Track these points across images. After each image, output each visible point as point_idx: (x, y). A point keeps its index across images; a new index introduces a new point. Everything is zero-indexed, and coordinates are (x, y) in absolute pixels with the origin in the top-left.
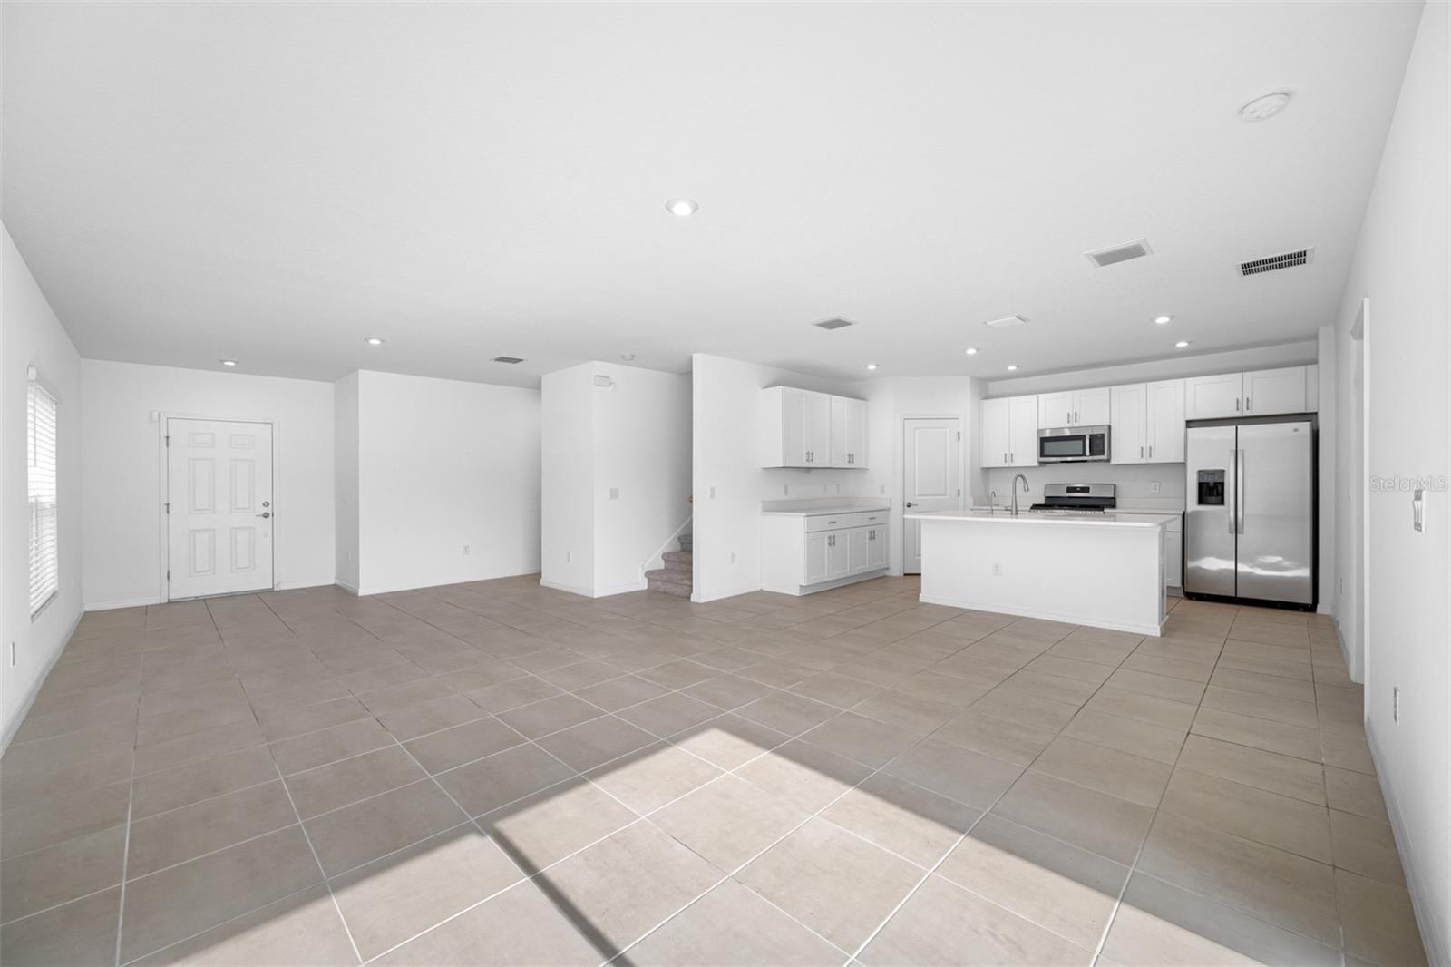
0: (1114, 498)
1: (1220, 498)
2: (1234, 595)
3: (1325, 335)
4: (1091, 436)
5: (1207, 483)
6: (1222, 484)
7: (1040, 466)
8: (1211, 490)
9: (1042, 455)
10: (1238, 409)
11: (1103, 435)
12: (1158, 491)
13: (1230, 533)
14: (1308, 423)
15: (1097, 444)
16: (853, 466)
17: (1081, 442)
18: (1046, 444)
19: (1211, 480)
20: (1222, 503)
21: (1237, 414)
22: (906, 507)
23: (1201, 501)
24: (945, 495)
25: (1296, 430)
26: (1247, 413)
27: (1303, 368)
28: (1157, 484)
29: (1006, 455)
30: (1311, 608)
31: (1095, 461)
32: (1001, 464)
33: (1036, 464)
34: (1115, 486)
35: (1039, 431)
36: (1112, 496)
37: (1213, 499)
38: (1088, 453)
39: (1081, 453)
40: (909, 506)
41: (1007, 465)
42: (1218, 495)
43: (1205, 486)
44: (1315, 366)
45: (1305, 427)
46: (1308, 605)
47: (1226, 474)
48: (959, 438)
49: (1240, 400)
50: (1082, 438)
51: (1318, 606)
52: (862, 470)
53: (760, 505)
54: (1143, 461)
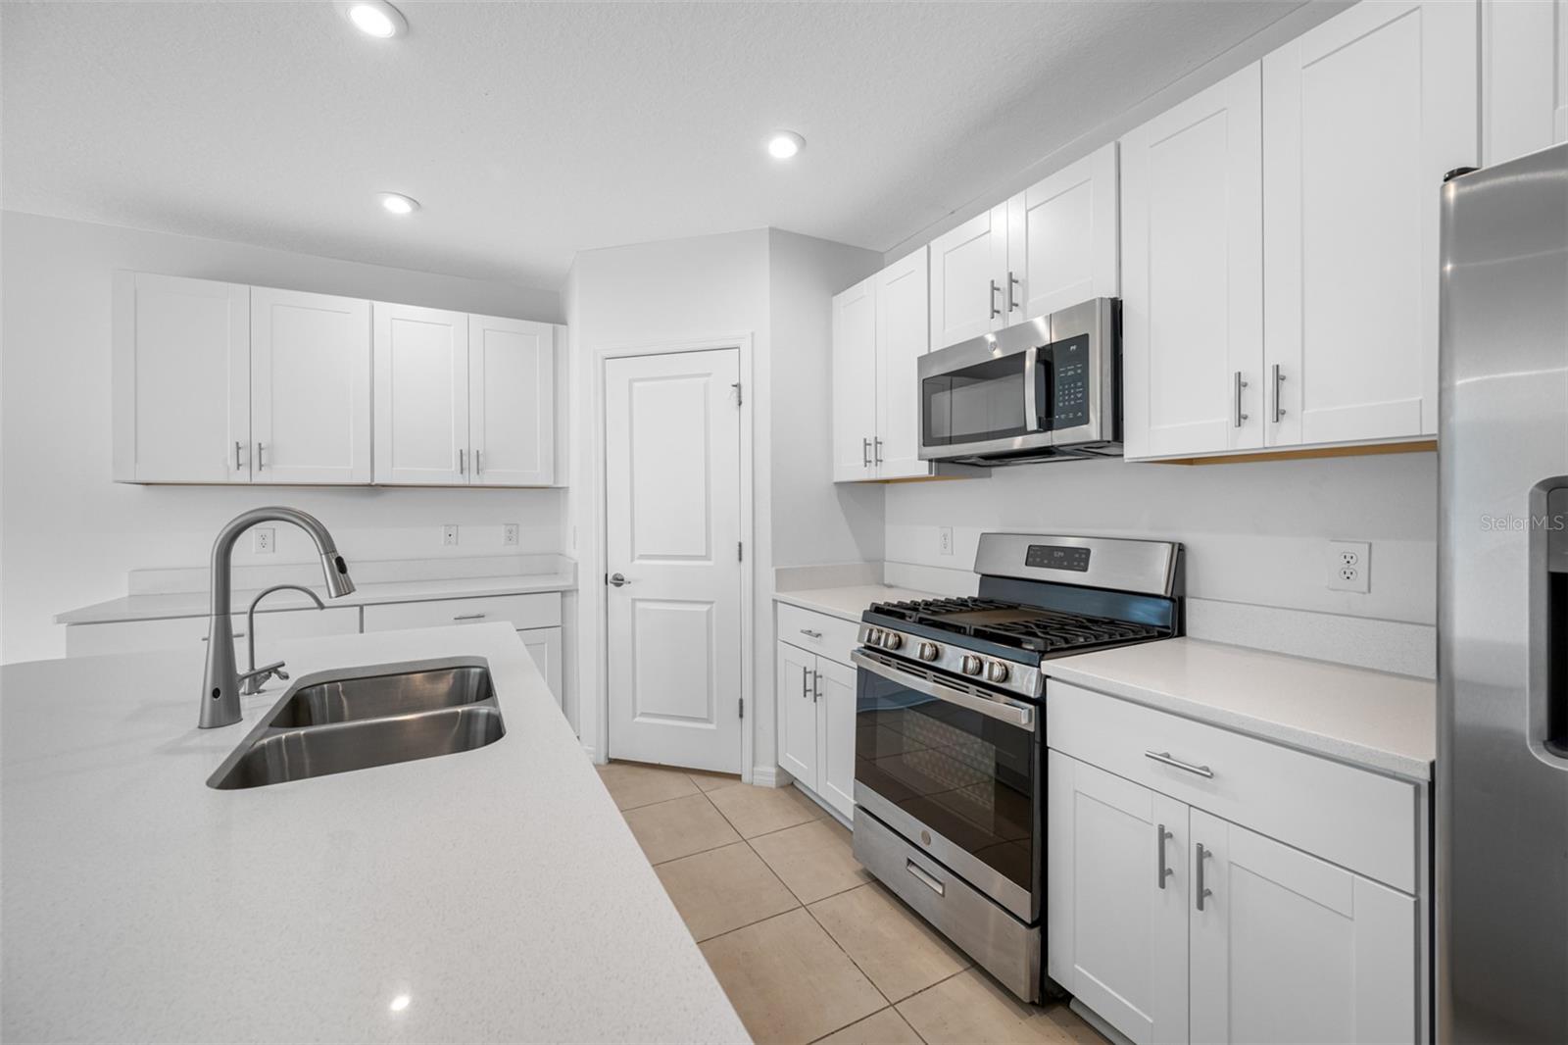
4: (1043, 350)
7: (934, 472)
9: (932, 435)
12: (1357, 583)
18: (939, 399)
22: (610, 585)
24: (707, 559)
29: (866, 445)
40: (617, 584)
41: (865, 476)
48: (740, 401)
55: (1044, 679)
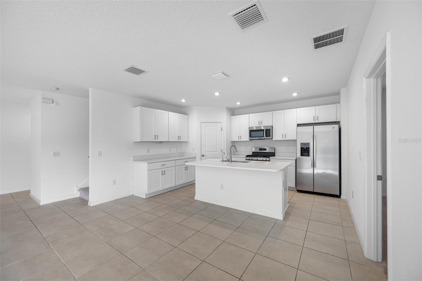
0: (274, 153)
1: (308, 153)
2: (313, 191)
3: (343, 91)
4: (266, 129)
5: (304, 148)
6: (309, 148)
7: (250, 140)
8: (305, 151)
9: (250, 136)
10: (314, 120)
11: (270, 129)
12: (288, 150)
13: (312, 167)
14: (337, 125)
15: (268, 132)
16: (181, 141)
17: (263, 132)
18: (252, 133)
19: (305, 147)
20: (309, 156)
21: (314, 122)
22: (202, 156)
23: (302, 155)
24: (217, 152)
25: (333, 128)
26: (317, 122)
27: (335, 105)
28: (288, 147)
29: (239, 136)
30: (339, 196)
31: (268, 139)
32: (237, 140)
33: (248, 140)
34: (275, 148)
35: (249, 128)
36: (274, 152)
37: (306, 154)
38: (265, 136)
39: (263, 136)
40: (203, 156)
41: (239, 140)
42: (307, 152)
43: (303, 149)
44: (339, 104)
45: (336, 127)
46: (338, 195)
47: (310, 144)
48: (222, 130)
49: (315, 117)
50: (263, 130)
51: (341, 196)
52: (186, 142)
53: (132, 158)
54: (283, 139)
55: (270, 159)
